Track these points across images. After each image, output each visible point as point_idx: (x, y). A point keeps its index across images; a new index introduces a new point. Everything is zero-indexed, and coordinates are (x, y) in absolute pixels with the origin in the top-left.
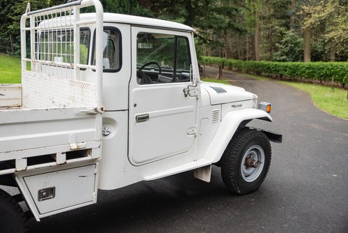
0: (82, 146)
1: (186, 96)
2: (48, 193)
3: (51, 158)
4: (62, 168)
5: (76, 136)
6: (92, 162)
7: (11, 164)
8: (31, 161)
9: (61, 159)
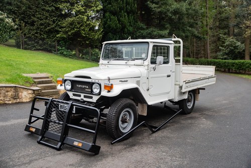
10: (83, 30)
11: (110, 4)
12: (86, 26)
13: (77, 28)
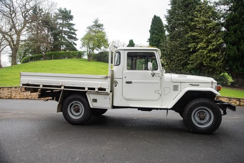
0: (102, 87)
1: (153, 76)
2: (95, 101)
3: (94, 89)
4: (97, 93)
5: (101, 84)
6: (108, 94)
7: (84, 88)
8: (89, 89)
9: (96, 90)
10: (205, 60)
11: (230, 36)
12: (207, 57)
13: (200, 60)
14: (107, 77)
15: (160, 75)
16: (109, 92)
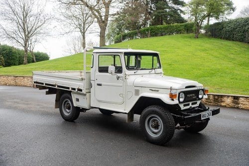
0: (80, 88)
1: (118, 79)
4: (77, 93)
5: (79, 85)
8: (72, 89)
9: (76, 90)
14: (82, 79)
15: (124, 79)
16: (85, 93)
